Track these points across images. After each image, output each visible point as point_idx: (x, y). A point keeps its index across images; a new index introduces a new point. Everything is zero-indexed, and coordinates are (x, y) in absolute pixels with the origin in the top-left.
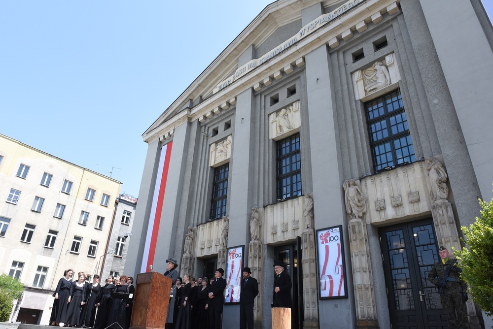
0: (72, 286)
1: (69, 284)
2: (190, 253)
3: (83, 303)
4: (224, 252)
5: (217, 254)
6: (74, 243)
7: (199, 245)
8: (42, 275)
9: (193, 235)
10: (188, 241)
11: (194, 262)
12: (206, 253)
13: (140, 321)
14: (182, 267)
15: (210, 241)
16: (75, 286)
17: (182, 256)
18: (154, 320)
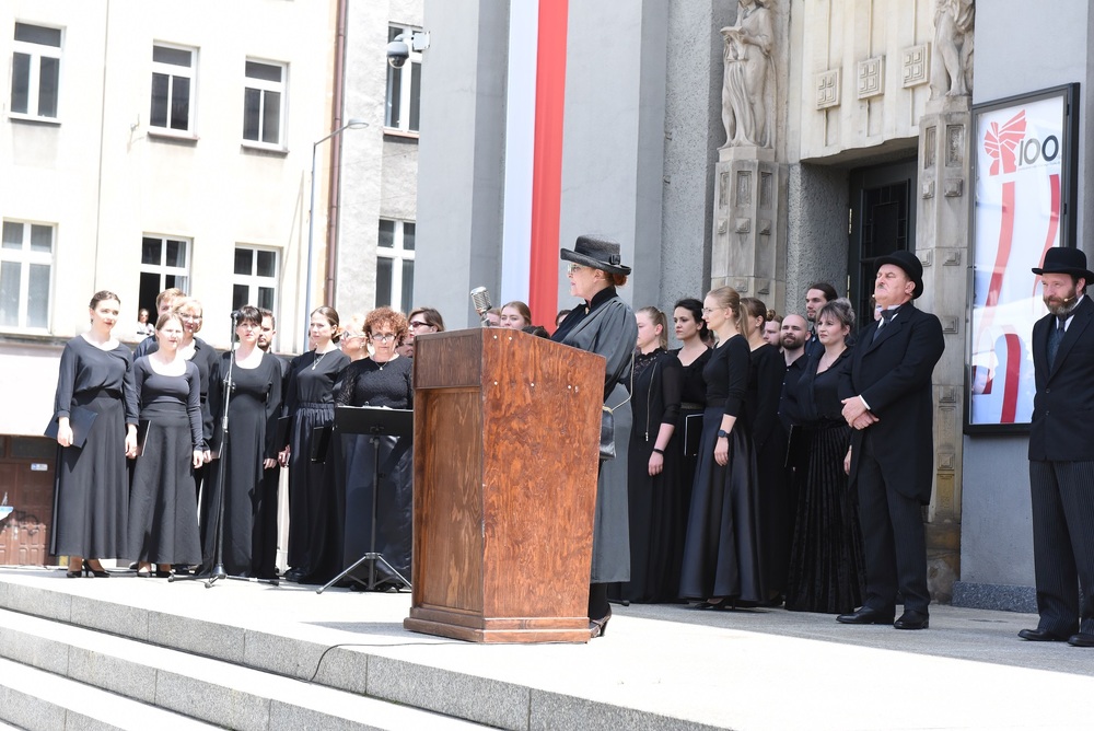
0: (131, 377)
1: (113, 369)
2: (760, 140)
3: (201, 457)
4: (953, 128)
5: (916, 139)
6: (160, 81)
7: (805, 93)
8: (33, 267)
9: (766, 30)
10: (743, 67)
11: (785, 190)
12: (854, 134)
13: (455, 581)
14: (718, 223)
15: (873, 62)
16: (146, 374)
17: (714, 158)
18: (522, 579)
